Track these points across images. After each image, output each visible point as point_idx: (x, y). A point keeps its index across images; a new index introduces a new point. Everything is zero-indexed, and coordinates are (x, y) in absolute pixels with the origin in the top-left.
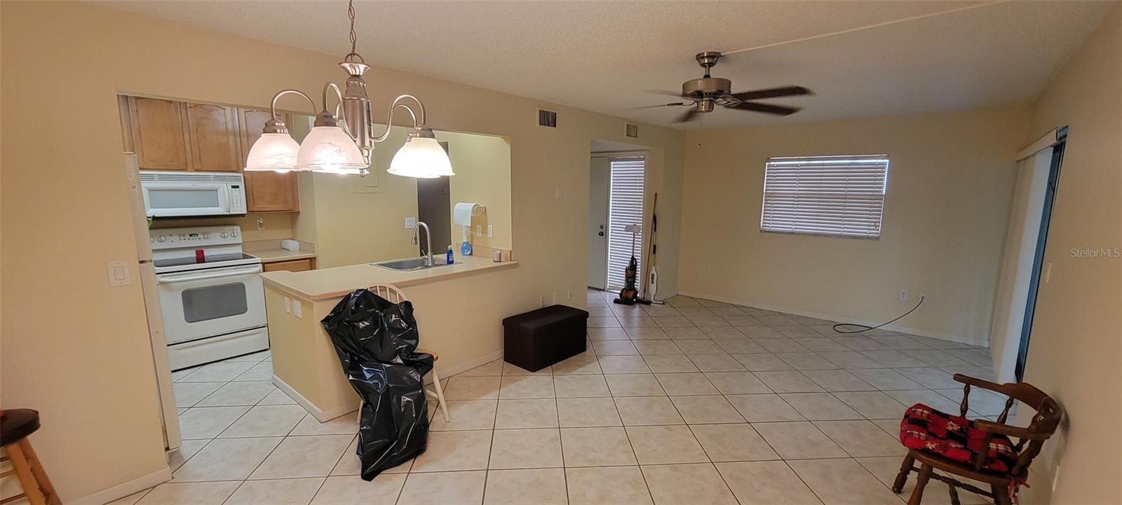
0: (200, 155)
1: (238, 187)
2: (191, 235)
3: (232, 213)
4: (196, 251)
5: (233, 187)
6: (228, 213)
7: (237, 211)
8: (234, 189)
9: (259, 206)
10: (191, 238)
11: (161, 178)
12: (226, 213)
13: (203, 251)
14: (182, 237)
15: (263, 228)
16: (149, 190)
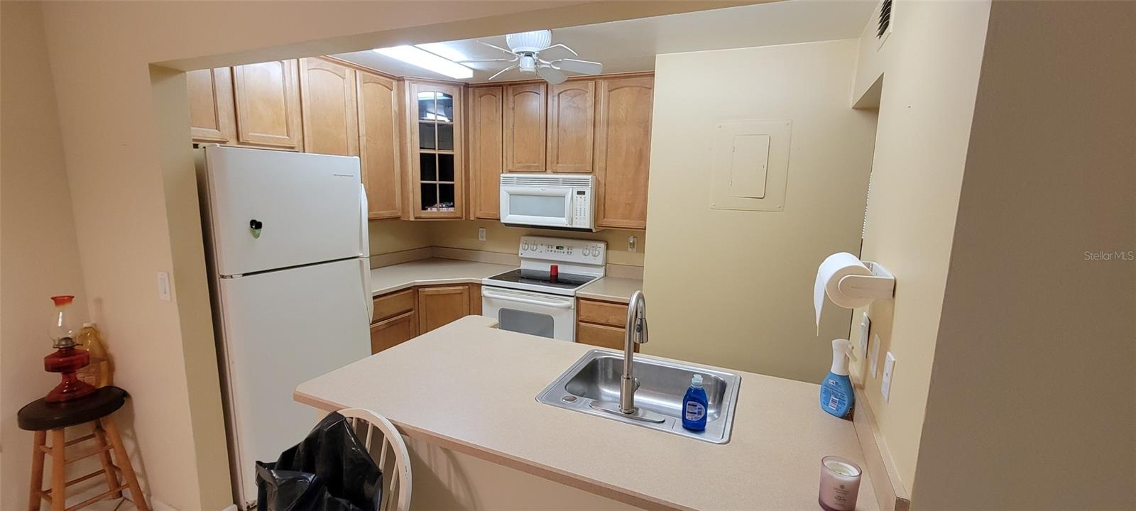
0: (558, 152)
1: (583, 193)
2: (557, 248)
3: (574, 226)
4: (552, 267)
5: (579, 193)
6: (571, 226)
7: (581, 225)
8: (579, 196)
9: (612, 220)
10: (557, 250)
11: (519, 181)
12: (568, 226)
13: (557, 267)
14: (550, 249)
15: (635, 250)
16: (510, 195)
